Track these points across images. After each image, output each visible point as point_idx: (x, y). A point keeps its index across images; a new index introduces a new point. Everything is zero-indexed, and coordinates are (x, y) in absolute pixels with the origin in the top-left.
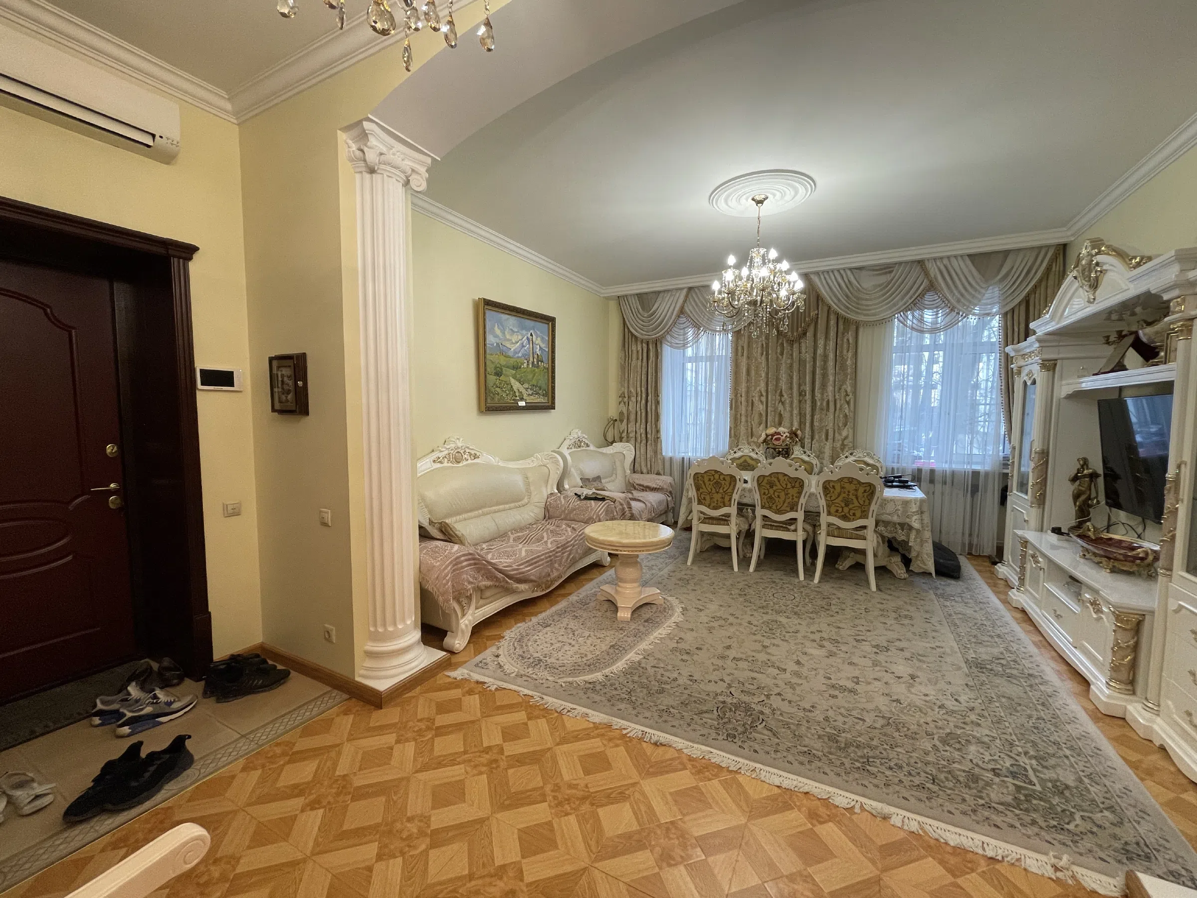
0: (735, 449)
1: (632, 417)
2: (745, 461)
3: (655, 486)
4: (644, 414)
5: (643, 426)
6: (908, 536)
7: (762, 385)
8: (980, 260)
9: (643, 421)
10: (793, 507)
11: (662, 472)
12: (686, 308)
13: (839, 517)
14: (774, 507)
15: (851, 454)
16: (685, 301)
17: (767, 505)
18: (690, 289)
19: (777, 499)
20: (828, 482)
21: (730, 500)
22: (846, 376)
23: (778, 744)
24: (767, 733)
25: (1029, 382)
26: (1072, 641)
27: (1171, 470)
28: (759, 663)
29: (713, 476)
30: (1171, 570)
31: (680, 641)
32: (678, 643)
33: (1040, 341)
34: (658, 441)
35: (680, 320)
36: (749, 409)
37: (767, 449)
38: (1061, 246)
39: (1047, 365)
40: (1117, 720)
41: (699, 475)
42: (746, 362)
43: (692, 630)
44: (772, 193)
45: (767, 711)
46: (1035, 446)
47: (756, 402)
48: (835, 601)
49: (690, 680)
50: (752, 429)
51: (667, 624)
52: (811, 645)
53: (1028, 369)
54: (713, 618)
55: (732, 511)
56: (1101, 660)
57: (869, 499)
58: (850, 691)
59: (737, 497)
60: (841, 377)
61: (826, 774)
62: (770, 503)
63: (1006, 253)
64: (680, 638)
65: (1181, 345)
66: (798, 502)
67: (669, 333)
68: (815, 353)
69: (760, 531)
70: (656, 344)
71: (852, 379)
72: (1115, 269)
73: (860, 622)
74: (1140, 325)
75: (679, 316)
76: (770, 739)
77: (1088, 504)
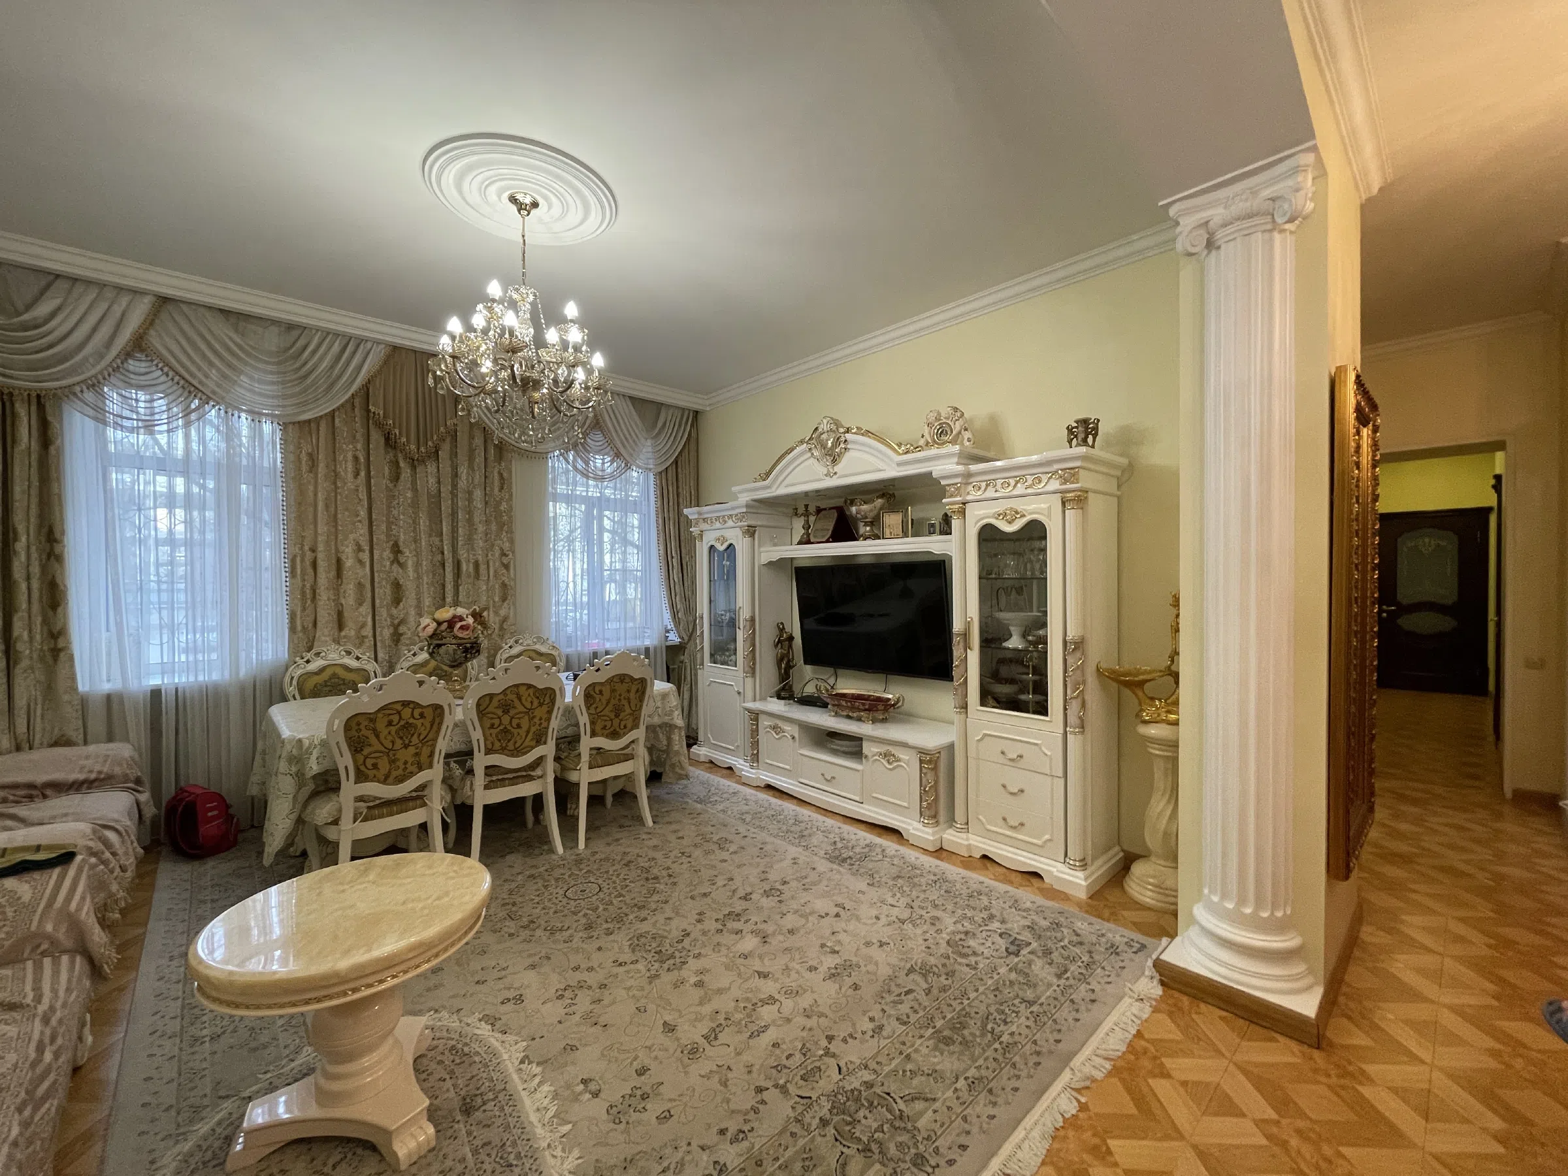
0: (308, 656)
2: (334, 675)
6: (669, 739)
7: (363, 530)
8: (647, 408)
10: (540, 739)
11: (76, 736)
12: (154, 340)
13: (607, 737)
14: (511, 746)
16: (150, 321)
17: (497, 745)
19: (515, 731)
20: (593, 685)
21: (431, 755)
22: (501, 526)
23: (949, 1108)
24: (919, 1105)
25: (721, 548)
26: (857, 798)
27: (957, 626)
28: (738, 1016)
29: (399, 713)
30: (966, 708)
31: (593, 1087)
32: (596, 1095)
33: (747, 506)
34: (56, 658)
35: (132, 364)
36: (333, 573)
37: (439, 646)
38: (696, 413)
39: (751, 531)
40: (940, 852)
41: (359, 719)
42: (324, 486)
43: (573, 1048)
44: (546, 198)
45: (867, 1076)
46: (744, 614)
47: (349, 563)
48: (643, 863)
49: (735, 1140)
50: (340, 614)
51: (515, 1077)
52: (727, 939)
53: (718, 534)
54: (562, 996)
55: (434, 774)
56: (905, 804)
57: (641, 700)
58: (848, 966)
59: (443, 745)
60: (494, 527)
61: (1016, 1090)
62: (502, 741)
63: (659, 406)
64: (584, 1082)
65: (956, 523)
66: (547, 728)
67: (94, 385)
68: (454, 486)
69: (482, 797)
70: (41, 407)
71: (510, 532)
72: (867, 449)
73: (706, 874)
74: (852, 503)
75: (127, 355)
76: (935, 1111)
77: (789, 667)
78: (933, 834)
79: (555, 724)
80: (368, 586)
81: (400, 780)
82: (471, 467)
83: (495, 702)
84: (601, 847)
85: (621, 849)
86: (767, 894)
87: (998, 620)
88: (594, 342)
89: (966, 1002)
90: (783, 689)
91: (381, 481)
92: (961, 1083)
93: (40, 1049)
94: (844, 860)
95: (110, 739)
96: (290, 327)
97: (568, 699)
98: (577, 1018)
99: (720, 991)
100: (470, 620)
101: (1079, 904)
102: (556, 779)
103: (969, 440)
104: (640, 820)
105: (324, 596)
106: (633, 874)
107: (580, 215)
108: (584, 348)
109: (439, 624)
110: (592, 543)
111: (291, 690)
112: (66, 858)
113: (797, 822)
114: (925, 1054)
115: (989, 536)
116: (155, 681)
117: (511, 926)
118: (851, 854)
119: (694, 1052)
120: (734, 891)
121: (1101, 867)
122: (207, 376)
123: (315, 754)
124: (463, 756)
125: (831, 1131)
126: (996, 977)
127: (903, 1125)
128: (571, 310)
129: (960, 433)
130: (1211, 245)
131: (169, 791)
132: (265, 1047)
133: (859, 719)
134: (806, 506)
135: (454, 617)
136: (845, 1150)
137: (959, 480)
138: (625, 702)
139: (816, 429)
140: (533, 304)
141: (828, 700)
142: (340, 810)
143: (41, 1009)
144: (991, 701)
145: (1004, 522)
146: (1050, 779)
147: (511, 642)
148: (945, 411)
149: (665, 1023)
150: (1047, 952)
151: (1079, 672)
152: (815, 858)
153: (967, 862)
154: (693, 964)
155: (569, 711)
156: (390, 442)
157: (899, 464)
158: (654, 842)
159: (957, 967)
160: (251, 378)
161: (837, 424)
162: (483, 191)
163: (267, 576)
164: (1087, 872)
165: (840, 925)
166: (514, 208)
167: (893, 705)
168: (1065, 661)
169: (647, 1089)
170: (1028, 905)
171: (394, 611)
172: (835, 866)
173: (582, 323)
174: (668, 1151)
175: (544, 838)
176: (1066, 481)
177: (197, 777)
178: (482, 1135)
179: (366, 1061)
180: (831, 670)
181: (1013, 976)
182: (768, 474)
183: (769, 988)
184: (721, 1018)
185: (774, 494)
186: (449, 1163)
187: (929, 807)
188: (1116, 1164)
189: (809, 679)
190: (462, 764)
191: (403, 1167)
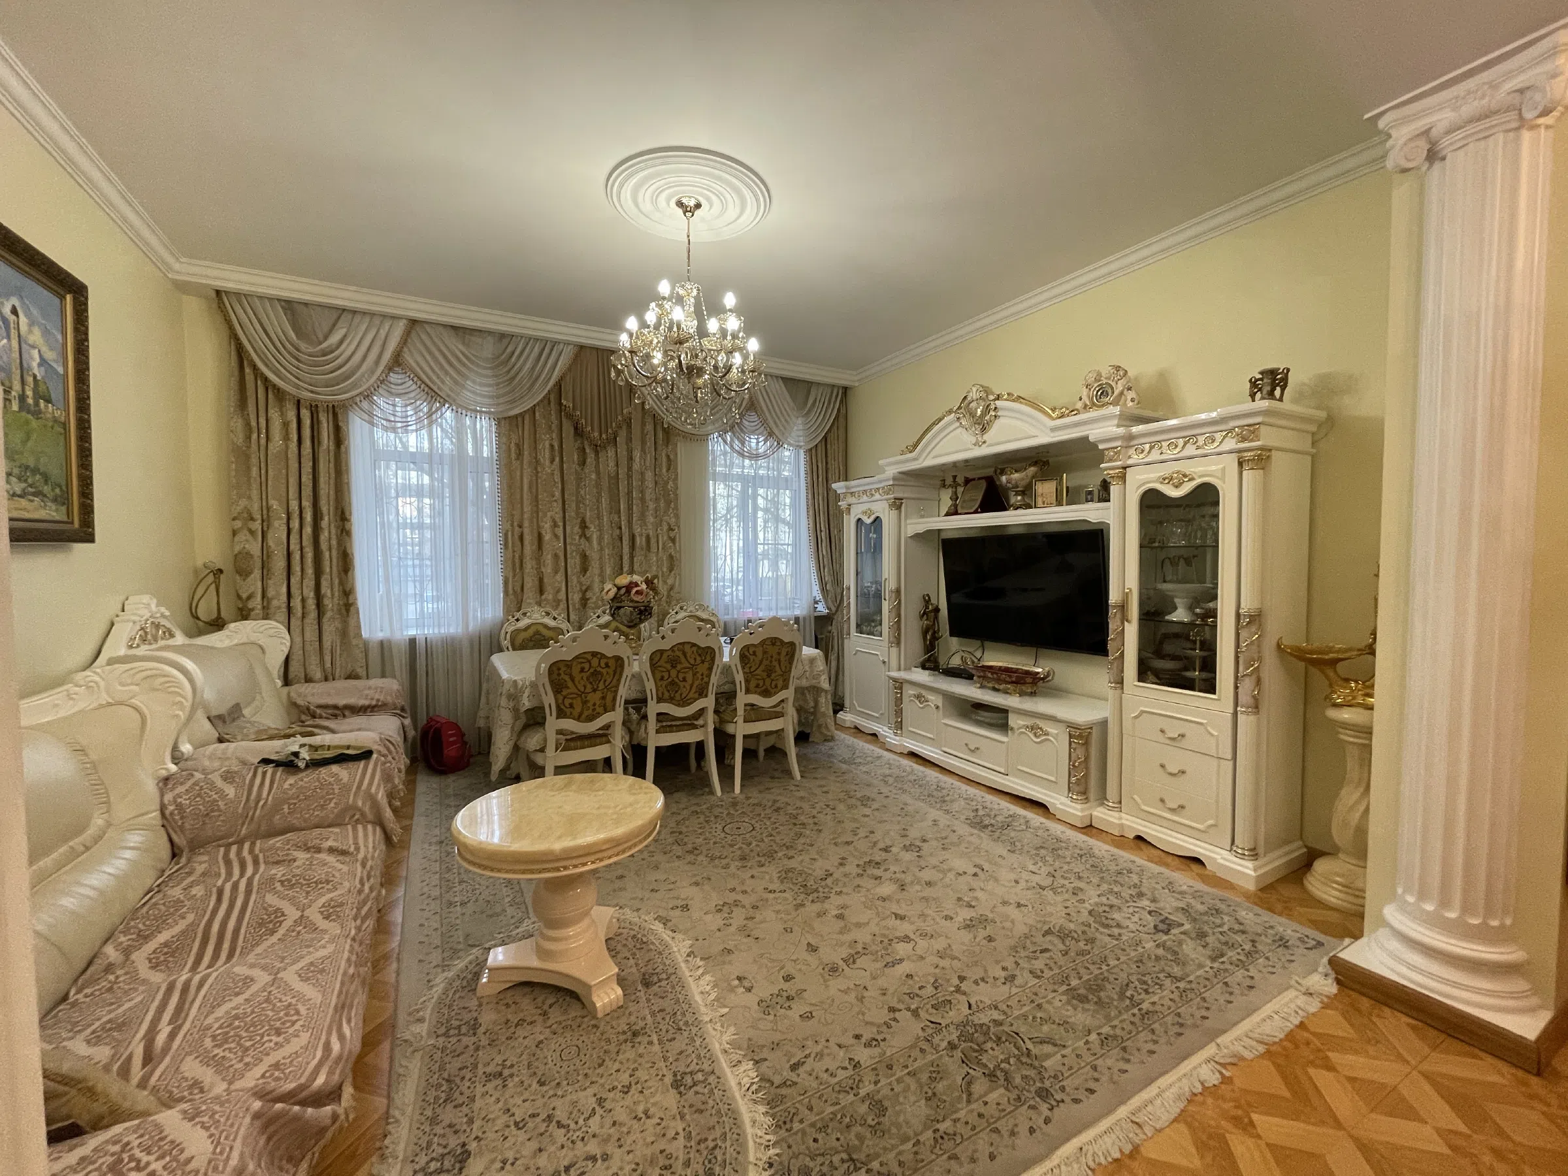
0: (518, 615)
1: (279, 564)
2: (537, 633)
3: (367, 703)
4: (309, 556)
5: (310, 582)
6: (817, 701)
7: (557, 507)
8: (798, 387)
9: (310, 571)
10: (702, 693)
11: (361, 672)
12: (407, 356)
13: (760, 694)
14: (678, 697)
15: (681, 608)
16: (404, 341)
17: (667, 695)
18: (413, 322)
19: (682, 684)
20: (747, 647)
21: (614, 699)
22: (668, 503)
23: (1078, 1056)
24: (1048, 1048)
25: (868, 521)
26: (1002, 770)
27: (1114, 597)
28: (874, 948)
29: (589, 662)
30: (1122, 683)
31: (746, 984)
32: (749, 990)
33: (894, 479)
34: (348, 611)
35: (393, 377)
36: (535, 547)
37: (619, 608)
38: (846, 390)
39: (897, 504)
40: (1089, 828)
41: (561, 665)
42: (527, 471)
43: (729, 951)
44: (708, 199)
45: (996, 1015)
46: (891, 585)
47: (547, 537)
48: (790, 810)
49: (868, 1045)
50: (541, 580)
51: (683, 965)
52: (866, 882)
53: (864, 507)
54: (720, 911)
55: (616, 716)
56: (1053, 779)
57: (791, 663)
58: (984, 921)
59: (624, 691)
60: (662, 505)
61: (1152, 1052)
62: (671, 692)
63: (809, 385)
64: (739, 978)
65: (1114, 490)
66: (708, 683)
67: (368, 396)
68: (630, 468)
69: (655, 740)
70: (335, 415)
71: (676, 508)
72: (1018, 415)
73: (849, 826)
74: (1003, 472)
75: (390, 369)
76: (1064, 1056)
77: (935, 638)
78: (1082, 810)
79: (714, 679)
80: (562, 558)
81: (590, 719)
82: (643, 451)
83: (665, 656)
84: (755, 795)
85: (772, 797)
86: (906, 848)
87: (1160, 590)
88: (750, 329)
89: (1104, 968)
90: (928, 660)
91: (571, 467)
92: (1093, 1037)
93: (362, 883)
94: (986, 827)
95: (383, 676)
96: (502, 336)
97: (726, 659)
98: (732, 929)
99: (858, 925)
100: (644, 586)
101: (1247, 895)
102: (715, 729)
103: (1132, 400)
104: (788, 773)
105: (529, 565)
106: (782, 818)
107: (738, 210)
108: (741, 335)
109: (619, 589)
110: (747, 518)
111: (506, 643)
112: (367, 755)
113: (939, 788)
114: (1057, 1004)
115: (1152, 502)
116: (412, 632)
117: (679, 851)
118: (993, 822)
119: (834, 969)
120: (875, 843)
121: (1275, 861)
122: (443, 382)
123: (526, 694)
124: (638, 703)
125: (958, 1054)
126: (1140, 950)
127: (1029, 1061)
128: (730, 300)
129: (1122, 393)
130: (1433, 156)
131: (423, 721)
132: (498, 915)
133: (1006, 692)
134: (955, 477)
135: (631, 583)
136: (971, 1071)
137: (1118, 443)
138: (775, 663)
139: (965, 398)
140: (697, 298)
141: (974, 672)
142: (545, 740)
143: (360, 856)
144: (1151, 677)
145: (1170, 486)
146: (1215, 762)
147: (677, 608)
148: (1106, 371)
149: (809, 944)
150: (1202, 935)
151: (1254, 647)
152: (956, 822)
153: (1120, 841)
154: (836, 901)
155: (727, 669)
156: (578, 432)
157: (1053, 430)
158: (802, 794)
159: (1097, 935)
160: (474, 382)
161: (987, 391)
162: (654, 201)
163: (487, 546)
164: (1256, 863)
165: (976, 884)
166: (680, 211)
167: (1043, 679)
168: (1238, 635)
169: (793, 993)
170: (1184, 888)
171: (583, 579)
172: (976, 831)
173: (738, 311)
174: (810, 1043)
175: (705, 782)
176: (1244, 439)
177: (442, 711)
178: (658, 1004)
179: (570, 931)
180: (978, 643)
181: (1160, 952)
182: (915, 446)
183: (905, 928)
184: (859, 948)
185: (918, 466)
186: (633, 1019)
187: (1078, 782)
188: (1259, 1137)
189: (955, 650)
190: (638, 710)
191: (600, 1015)
